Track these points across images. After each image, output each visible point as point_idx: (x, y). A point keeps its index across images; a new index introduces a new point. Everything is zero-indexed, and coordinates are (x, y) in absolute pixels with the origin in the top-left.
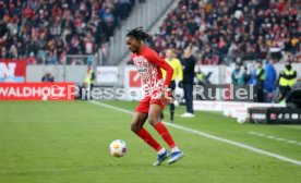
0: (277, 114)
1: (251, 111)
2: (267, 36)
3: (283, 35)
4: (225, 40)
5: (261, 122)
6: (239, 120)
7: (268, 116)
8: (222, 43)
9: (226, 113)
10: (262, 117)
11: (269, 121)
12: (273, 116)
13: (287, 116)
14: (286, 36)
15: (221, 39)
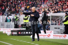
0: (21, 32)
1: (12, 31)
2: (19, 5)
3: (24, 5)
4: (4, 7)
5: (15, 35)
6: (8, 35)
7: (18, 33)
8: (3, 8)
9: (4, 32)
10: (16, 33)
11: (18, 35)
12: (19, 33)
13: (24, 33)
14: (25, 5)
15: (3, 6)
